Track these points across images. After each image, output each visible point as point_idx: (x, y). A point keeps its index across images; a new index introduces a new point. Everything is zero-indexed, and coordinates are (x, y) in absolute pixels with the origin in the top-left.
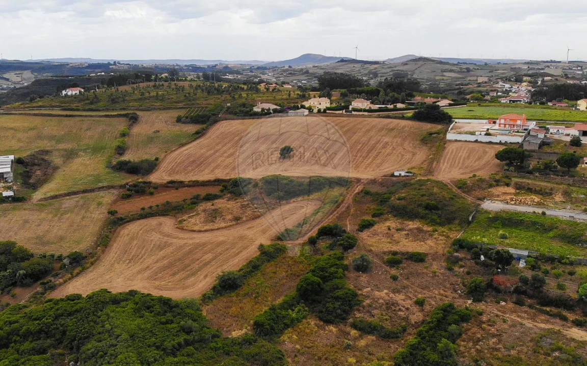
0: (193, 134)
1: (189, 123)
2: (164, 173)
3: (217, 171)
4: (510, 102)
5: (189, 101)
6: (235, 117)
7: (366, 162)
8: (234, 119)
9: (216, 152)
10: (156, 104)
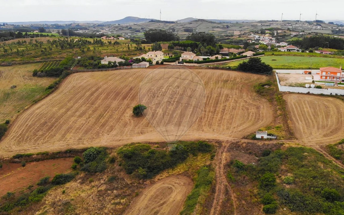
0: (47, 89)
1: (44, 76)
2: (13, 140)
3: (68, 136)
4: (287, 51)
5: (46, 55)
6: (85, 69)
7: (216, 118)
8: (84, 72)
9: (68, 110)
10: (17, 59)
